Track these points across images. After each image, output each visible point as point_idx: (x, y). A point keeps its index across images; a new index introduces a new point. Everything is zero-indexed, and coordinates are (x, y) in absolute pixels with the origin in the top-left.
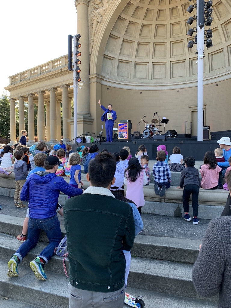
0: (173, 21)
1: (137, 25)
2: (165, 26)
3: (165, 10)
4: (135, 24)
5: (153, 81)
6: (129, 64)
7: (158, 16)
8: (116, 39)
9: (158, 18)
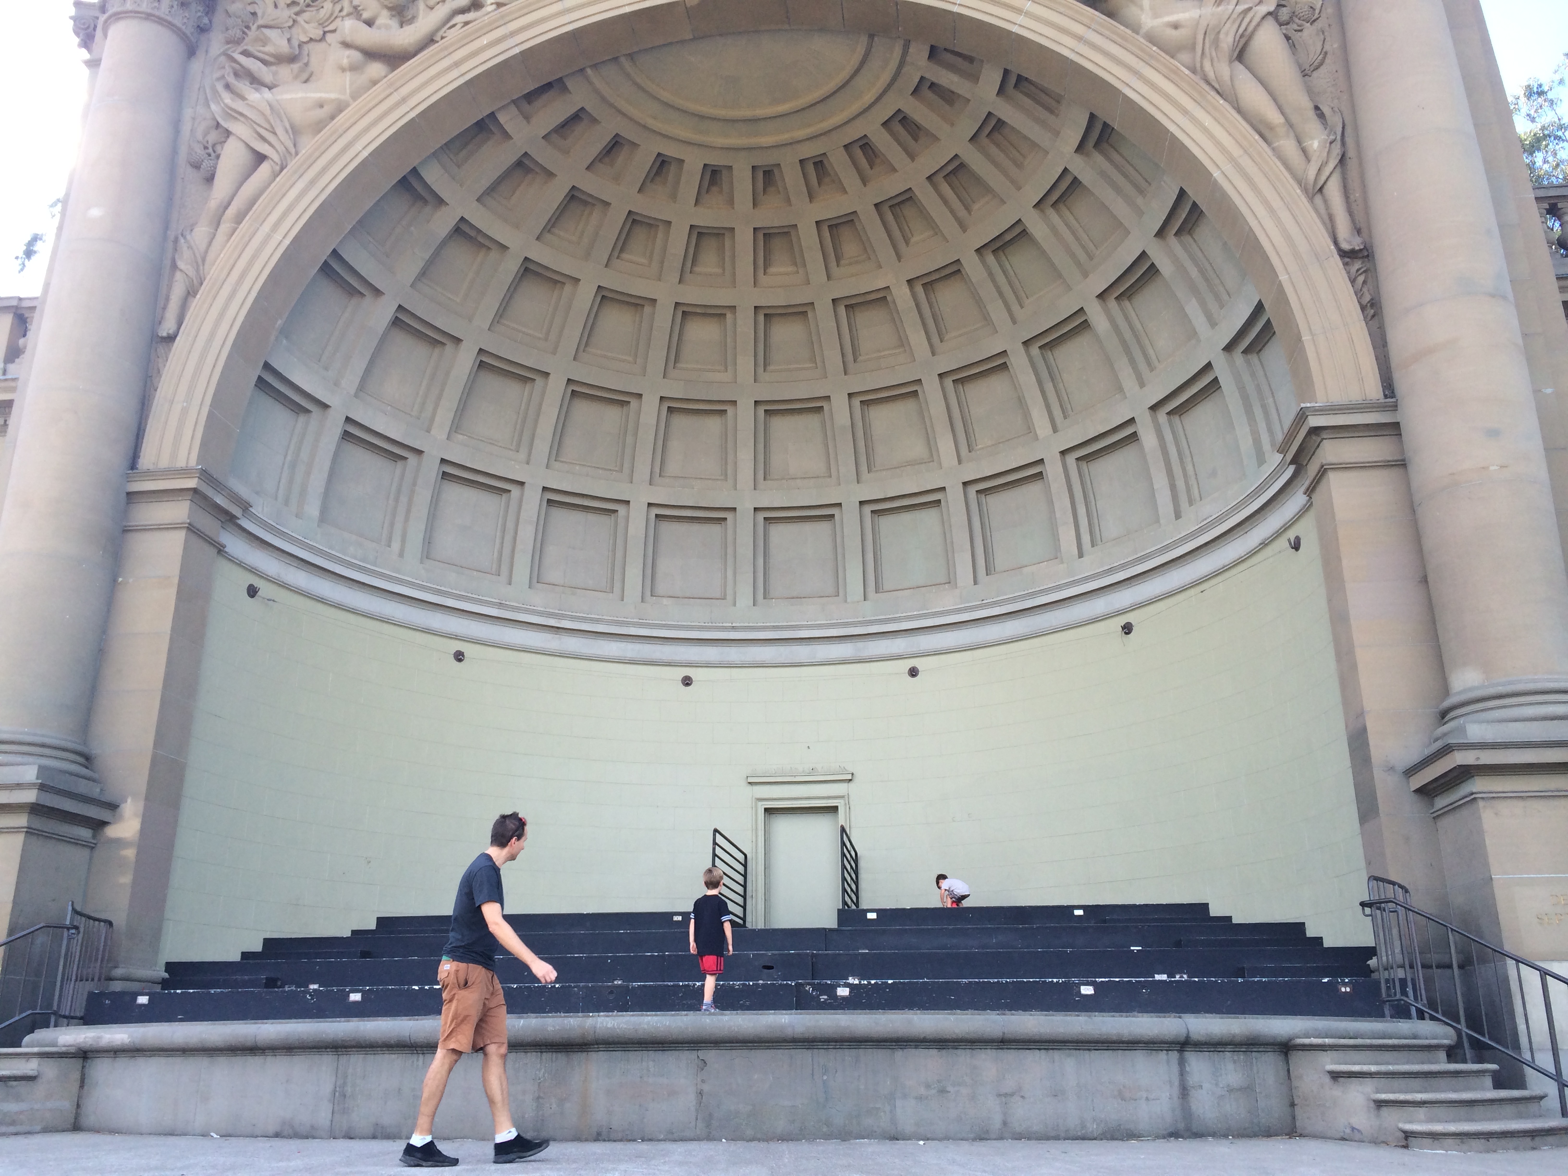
0: (693, 295)
1: (494, 255)
2: (647, 309)
3: (661, 228)
4: (482, 245)
5: (538, 599)
6: (400, 464)
7: (622, 245)
8: (352, 292)
9: (616, 254)
